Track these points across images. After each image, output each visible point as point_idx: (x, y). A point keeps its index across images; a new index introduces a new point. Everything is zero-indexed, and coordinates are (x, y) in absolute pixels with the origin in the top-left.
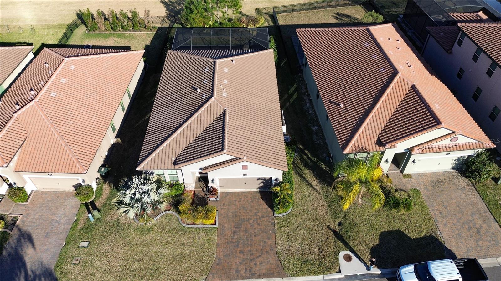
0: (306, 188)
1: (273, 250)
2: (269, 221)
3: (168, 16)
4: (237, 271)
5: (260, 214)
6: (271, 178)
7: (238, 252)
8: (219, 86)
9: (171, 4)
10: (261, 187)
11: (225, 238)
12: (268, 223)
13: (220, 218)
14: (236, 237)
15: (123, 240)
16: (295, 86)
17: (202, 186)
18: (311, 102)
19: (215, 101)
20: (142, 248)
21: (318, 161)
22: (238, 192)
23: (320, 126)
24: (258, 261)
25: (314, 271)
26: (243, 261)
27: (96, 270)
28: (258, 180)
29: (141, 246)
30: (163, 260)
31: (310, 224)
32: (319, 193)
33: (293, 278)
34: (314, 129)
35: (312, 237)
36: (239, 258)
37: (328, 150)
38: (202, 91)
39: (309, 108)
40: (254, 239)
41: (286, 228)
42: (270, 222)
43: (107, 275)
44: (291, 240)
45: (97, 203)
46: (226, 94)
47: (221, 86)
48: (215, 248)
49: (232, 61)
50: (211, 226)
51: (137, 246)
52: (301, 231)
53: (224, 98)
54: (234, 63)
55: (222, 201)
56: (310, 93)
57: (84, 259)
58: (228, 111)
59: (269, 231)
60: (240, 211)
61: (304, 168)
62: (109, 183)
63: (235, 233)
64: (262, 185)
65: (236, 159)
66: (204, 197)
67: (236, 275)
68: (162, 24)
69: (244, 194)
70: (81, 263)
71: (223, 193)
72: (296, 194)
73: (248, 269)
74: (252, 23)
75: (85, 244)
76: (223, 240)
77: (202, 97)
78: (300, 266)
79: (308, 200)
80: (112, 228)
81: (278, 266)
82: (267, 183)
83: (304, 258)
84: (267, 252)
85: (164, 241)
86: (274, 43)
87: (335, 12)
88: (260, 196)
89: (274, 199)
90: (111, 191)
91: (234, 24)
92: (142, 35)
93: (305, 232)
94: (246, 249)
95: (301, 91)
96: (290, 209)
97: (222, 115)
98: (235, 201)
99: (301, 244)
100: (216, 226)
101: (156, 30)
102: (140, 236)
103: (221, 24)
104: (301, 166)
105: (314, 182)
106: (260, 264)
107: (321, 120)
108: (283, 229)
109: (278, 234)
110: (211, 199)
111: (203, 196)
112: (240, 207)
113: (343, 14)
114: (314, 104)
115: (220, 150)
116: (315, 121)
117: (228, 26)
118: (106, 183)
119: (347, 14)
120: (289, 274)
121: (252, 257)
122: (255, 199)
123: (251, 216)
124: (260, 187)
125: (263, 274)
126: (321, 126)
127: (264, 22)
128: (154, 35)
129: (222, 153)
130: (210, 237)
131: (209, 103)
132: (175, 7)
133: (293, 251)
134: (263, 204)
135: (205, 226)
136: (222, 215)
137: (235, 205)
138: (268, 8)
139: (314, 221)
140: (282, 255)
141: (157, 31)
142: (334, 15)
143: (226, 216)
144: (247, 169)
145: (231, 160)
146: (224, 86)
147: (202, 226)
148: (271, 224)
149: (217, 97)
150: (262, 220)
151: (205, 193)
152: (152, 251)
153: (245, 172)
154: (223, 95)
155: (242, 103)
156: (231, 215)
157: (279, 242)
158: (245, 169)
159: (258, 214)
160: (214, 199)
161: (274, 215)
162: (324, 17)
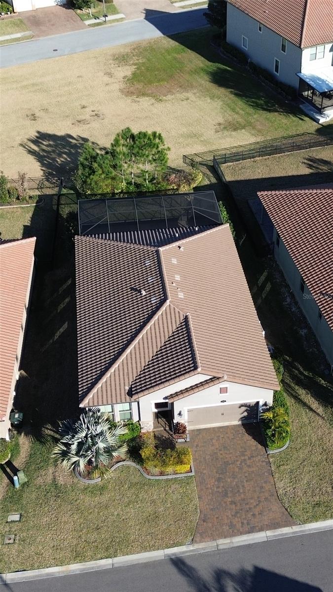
0: (304, 414)
1: (273, 495)
2: (261, 460)
3: (46, 176)
4: (231, 526)
5: (248, 453)
6: (258, 403)
7: (228, 503)
8: (171, 284)
9: (45, 154)
10: (244, 417)
11: (208, 488)
12: (261, 463)
13: (195, 463)
14: (222, 485)
15: (69, 506)
16: (265, 274)
17: (163, 424)
18: (292, 296)
19: (172, 305)
20: (98, 513)
21: (314, 376)
22: (213, 428)
23: (309, 328)
24: (256, 511)
25: (330, 515)
26: (237, 513)
27: (41, 548)
28: (240, 407)
29: (96, 510)
30: (130, 524)
31: (316, 458)
32: (323, 418)
33: (304, 526)
34: (303, 333)
35: (321, 474)
36: (231, 509)
37: (326, 360)
38: (147, 293)
39: (291, 304)
40: (246, 484)
41: (286, 467)
42: (262, 462)
43: (58, 551)
44: (294, 480)
45: (16, 464)
46: (183, 294)
47: (174, 285)
48: (196, 501)
49: (179, 247)
50: (186, 475)
51: (90, 511)
52: (306, 468)
53: (181, 300)
54: (183, 250)
55: (194, 442)
56: (289, 283)
57: (19, 536)
58: (190, 317)
59: (264, 473)
60: (221, 452)
61: (297, 387)
62: (26, 435)
63: (219, 480)
64: (246, 414)
65: (214, 379)
66: (169, 438)
67: (231, 531)
68: (40, 190)
69: (221, 430)
70: (17, 541)
71: (193, 431)
72: (292, 422)
73: (245, 522)
74: (185, 183)
75: (16, 517)
76: (205, 490)
77: (151, 301)
78: (311, 509)
79: (309, 428)
80: (48, 492)
81: (283, 513)
82: (253, 410)
83: (314, 501)
84: (266, 499)
85: (126, 500)
86: (225, 213)
87: (307, 157)
88: (244, 430)
89: (265, 431)
90: (31, 445)
91: (159, 186)
92: (15, 210)
93: (311, 469)
94: (238, 498)
95: (275, 280)
96: (288, 443)
97: (183, 324)
98: (212, 439)
99: (308, 483)
100: (193, 474)
101: (35, 201)
102: (92, 497)
103: (137, 186)
104: (293, 385)
105: (314, 404)
106: (259, 514)
107: (311, 320)
108: (282, 468)
109: (277, 475)
110: (180, 440)
111: (167, 437)
112: (219, 447)
113: (318, 159)
114: (298, 299)
115: (192, 369)
116: (302, 321)
117: (151, 190)
118: (21, 434)
119: (324, 159)
120: (299, 522)
121: (248, 506)
122: (238, 434)
123: (236, 457)
124: (241, 418)
125: (265, 526)
126: (311, 328)
127: (202, 178)
128: (33, 209)
129: (196, 372)
130: (187, 489)
131: (163, 309)
132: (54, 159)
133: (300, 494)
134: (251, 440)
135: (178, 476)
136: (197, 459)
137: (213, 445)
138: (203, 153)
139: (321, 454)
140: (285, 500)
141: (37, 203)
142: (306, 161)
143: (202, 460)
144: (227, 392)
145: (206, 382)
146: (177, 284)
147: (174, 476)
148: (264, 464)
149: (173, 300)
150: (252, 461)
151: (169, 433)
152: (113, 515)
153: (223, 396)
154: (179, 296)
155: (205, 305)
156: (209, 459)
157: (280, 485)
158: (224, 392)
159: (246, 453)
160: (183, 440)
161: (267, 453)
162: (292, 166)
